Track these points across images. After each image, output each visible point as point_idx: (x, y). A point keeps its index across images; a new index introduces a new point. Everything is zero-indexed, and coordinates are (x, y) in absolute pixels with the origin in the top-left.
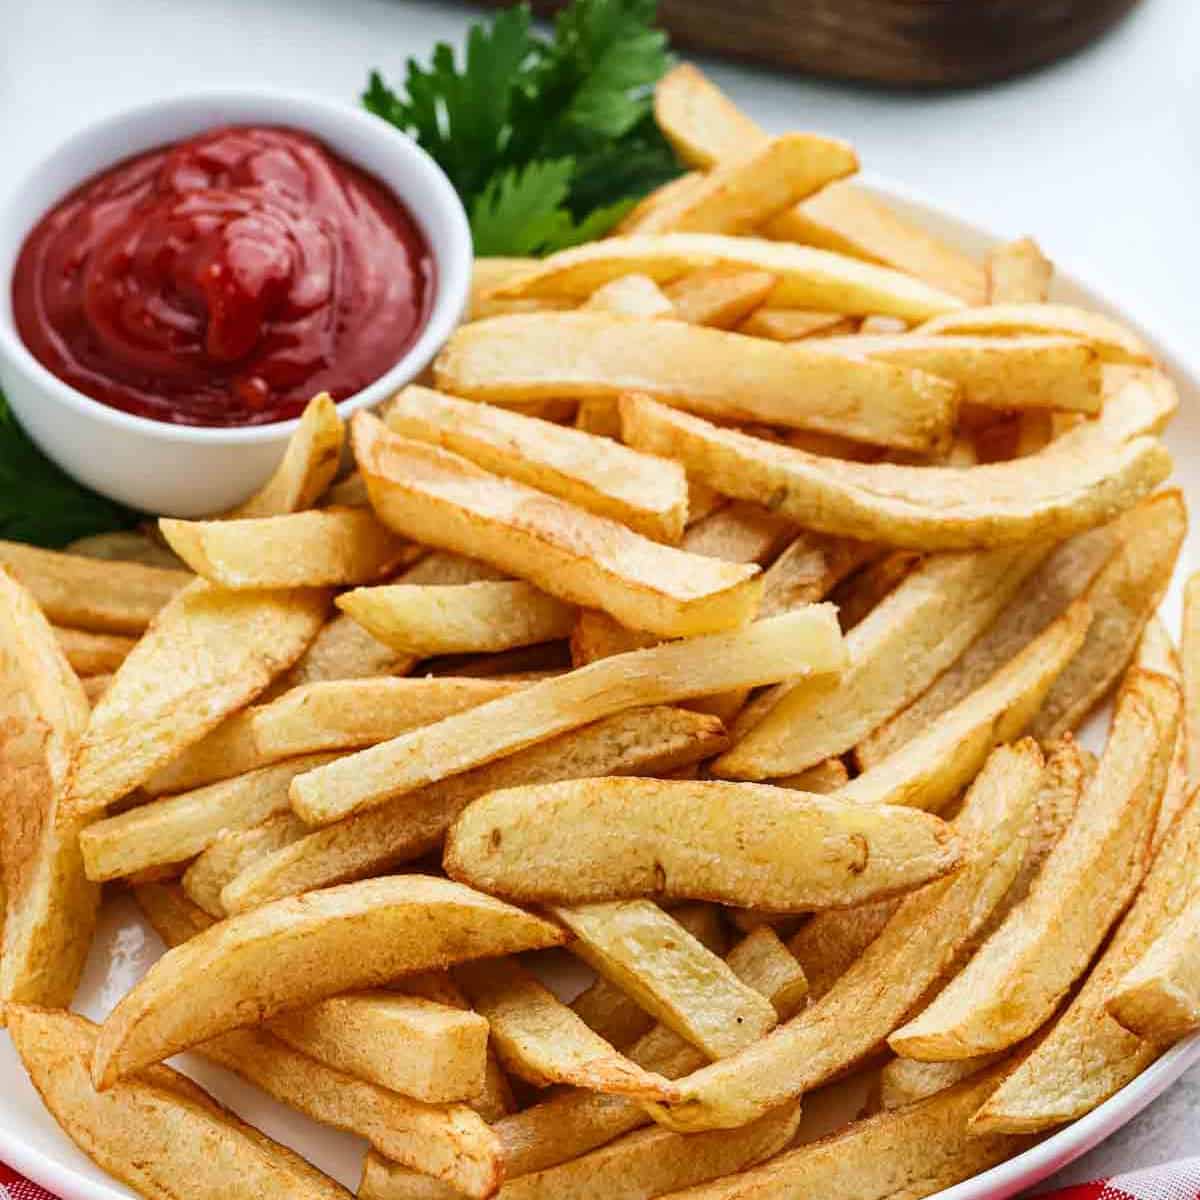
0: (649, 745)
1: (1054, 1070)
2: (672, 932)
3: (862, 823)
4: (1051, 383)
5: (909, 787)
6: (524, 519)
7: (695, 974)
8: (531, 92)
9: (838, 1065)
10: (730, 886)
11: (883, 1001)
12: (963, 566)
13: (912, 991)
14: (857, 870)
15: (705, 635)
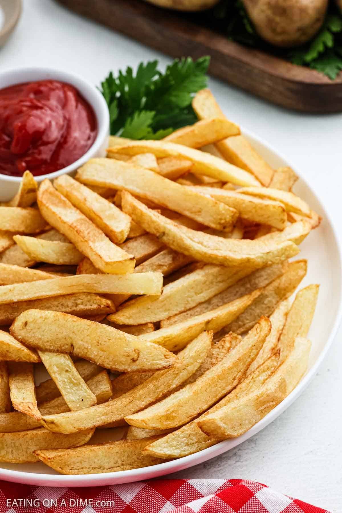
0: (86, 305)
1: (177, 440)
2: (69, 367)
3: (140, 346)
4: (269, 217)
5: (165, 338)
6: (75, 224)
7: (72, 382)
8: (152, 87)
9: (109, 422)
10: (93, 357)
11: (131, 405)
12: (215, 270)
13: (143, 404)
14: (134, 361)
15: (113, 274)
